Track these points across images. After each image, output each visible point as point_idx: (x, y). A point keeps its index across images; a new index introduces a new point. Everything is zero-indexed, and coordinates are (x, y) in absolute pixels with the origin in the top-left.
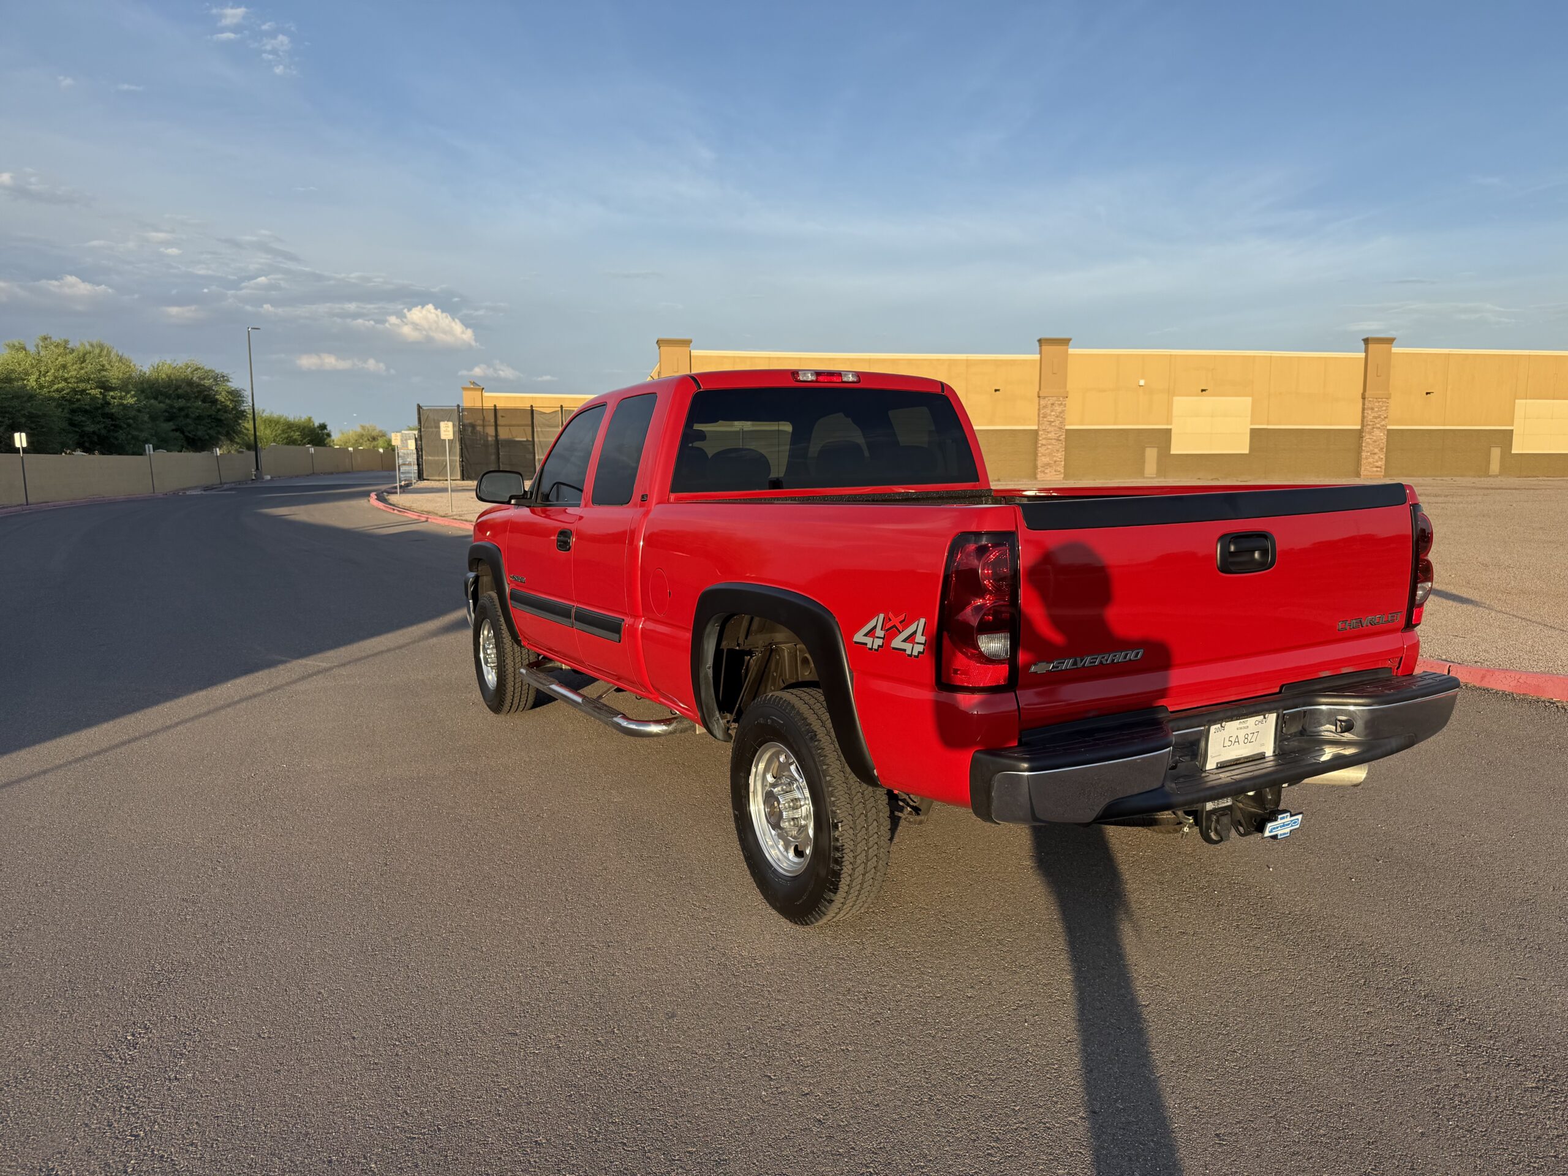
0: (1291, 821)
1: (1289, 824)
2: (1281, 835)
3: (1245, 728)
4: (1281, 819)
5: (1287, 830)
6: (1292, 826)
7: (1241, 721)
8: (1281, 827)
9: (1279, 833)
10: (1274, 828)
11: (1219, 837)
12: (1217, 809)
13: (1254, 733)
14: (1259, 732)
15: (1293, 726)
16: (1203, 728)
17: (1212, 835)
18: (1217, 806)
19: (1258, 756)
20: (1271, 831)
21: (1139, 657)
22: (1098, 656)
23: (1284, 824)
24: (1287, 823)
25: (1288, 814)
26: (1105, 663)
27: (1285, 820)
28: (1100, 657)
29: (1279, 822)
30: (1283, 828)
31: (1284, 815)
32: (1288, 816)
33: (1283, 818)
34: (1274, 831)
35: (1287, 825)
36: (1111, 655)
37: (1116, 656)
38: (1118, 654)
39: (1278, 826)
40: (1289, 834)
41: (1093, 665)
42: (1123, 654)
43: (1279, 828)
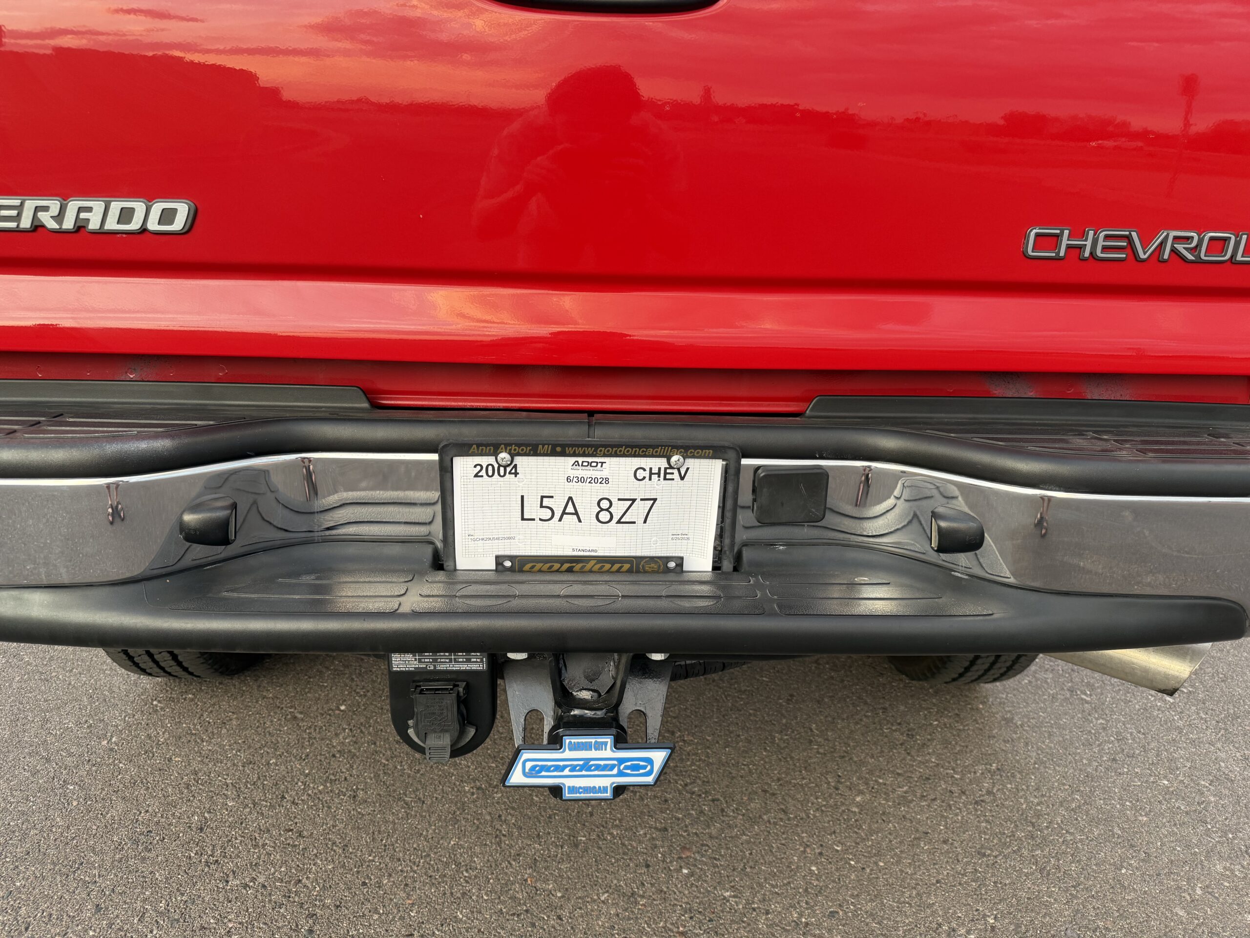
0: (621, 761)
1: (612, 767)
2: (573, 789)
3: (594, 480)
4: (574, 747)
5: (605, 783)
6: (621, 774)
7: (580, 460)
8: (573, 768)
9: (568, 783)
10: (548, 769)
11: (424, 743)
12: (431, 672)
13: (634, 500)
14: (655, 500)
15: (782, 504)
16: (435, 457)
17: (411, 732)
18: (432, 668)
19: (656, 562)
20: (534, 772)
21: (178, 224)
22: (22, 204)
23: (586, 765)
24: (602, 763)
25: (609, 740)
26: (52, 225)
27: (593, 754)
28: (30, 204)
29: (567, 754)
30: (584, 773)
31: (592, 740)
32: (606, 743)
33: (587, 747)
34: (543, 773)
35: (598, 768)
36: (73, 206)
37: (89, 209)
38: (98, 206)
39: (561, 763)
40: (609, 795)
41: (12, 225)
42: (116, 206)
43: (566, 772)
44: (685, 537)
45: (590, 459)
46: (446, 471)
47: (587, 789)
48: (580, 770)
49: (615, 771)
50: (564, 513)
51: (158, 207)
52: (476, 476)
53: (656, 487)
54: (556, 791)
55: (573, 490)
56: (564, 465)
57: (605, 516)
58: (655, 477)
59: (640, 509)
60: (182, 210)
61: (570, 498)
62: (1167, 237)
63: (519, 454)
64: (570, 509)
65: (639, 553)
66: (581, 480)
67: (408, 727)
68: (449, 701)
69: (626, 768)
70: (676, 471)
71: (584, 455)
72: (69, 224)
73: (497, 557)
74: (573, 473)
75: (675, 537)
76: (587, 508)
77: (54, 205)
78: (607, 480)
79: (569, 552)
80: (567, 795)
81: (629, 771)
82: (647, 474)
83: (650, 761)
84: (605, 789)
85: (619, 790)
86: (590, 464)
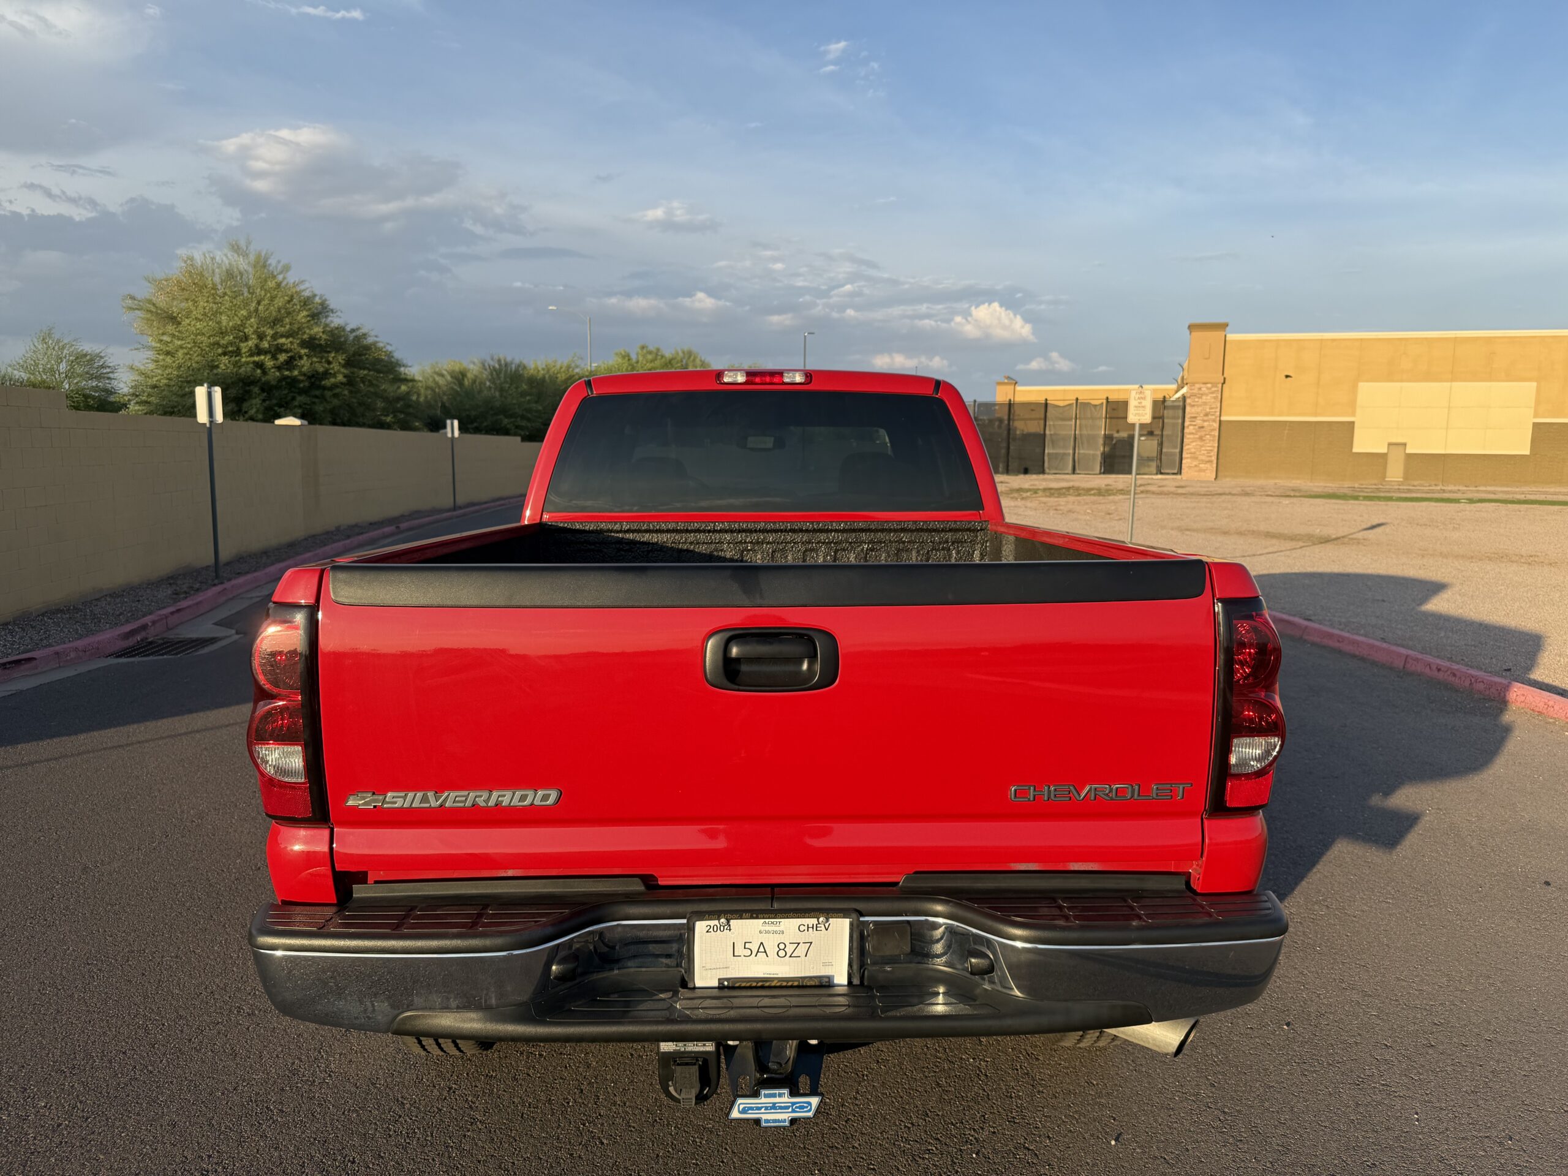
0: (793, 1104)
1: (787, 1108)
2: (767, 1121)
3: (775, 932)
4: (766, 1096)
5: (785, 1117)
6: (793, 1111)
7: (767, 920)
8: (766, 1108)
9: (764, 1117)
10: (752, 1109)
11: (680, 1095)
12: (682, 1052)
13: (799, 944)
14: (811, 943)
15: (886, 944)
16: (684, 921)
17: (671, 1089)
18: (683, 1049)
19: (813, 981)
20: (744, 1111)
21: (550, 801)
22: (469, 794)
23: (774, 1106)
24: (783, 1105)
25: (786, 1091)
26: (483, 804)
27: (777, 1100)
28: (472, 794)
29: (763, 1100)
30: (773, 1111)
31: (777, 1091)
32: (784, 1093)
33: (774, 1096)
34: (750, 1112)
35: (781, 1108)
36: (495, 794)
37: (504, 796)
38: (508, 794)
39: (760, 1105)
40: (787, 1124)
41: (461, 805)
42: (518, 794)
43: (763, 1110)
44: (830, 964)
45: (773, 920)
46: (691, 929)
47: (775, 1121)
48: (771, 1109)
49: (790, 1110)
50: (758, 952)
51: (540, 793)
52: (707, 932)
53: (812, 935)
54: (757, 1121)
55: (763, 938)
56: (758, 923)
57: (782, 953)
58: (810, 929)
59: (803, 948)
60: (553, 795)
61: (762, 943)
62: (1091, 789)
63: (732, 919)
64: (762, 949)
65: (803, 975)
66: (767, 932)
67: (668, 1086)
68: (695, 1070)
69: (796, 1107)
70: (823, 926)
71: (769, 918)
72: (491, 803)
73: (719, 979)
74: (763, 929)
75: (825, 964)
76: (772, 949)
77: (485, 794)
78: (783, 933)
79: (762, 975)
80: (764, 1124)
81: (798, 1110)
82: (806, 928)
83: (810, 1104)
84: (784, 1121)
85: (793, 1121)
86: (773, 923)
